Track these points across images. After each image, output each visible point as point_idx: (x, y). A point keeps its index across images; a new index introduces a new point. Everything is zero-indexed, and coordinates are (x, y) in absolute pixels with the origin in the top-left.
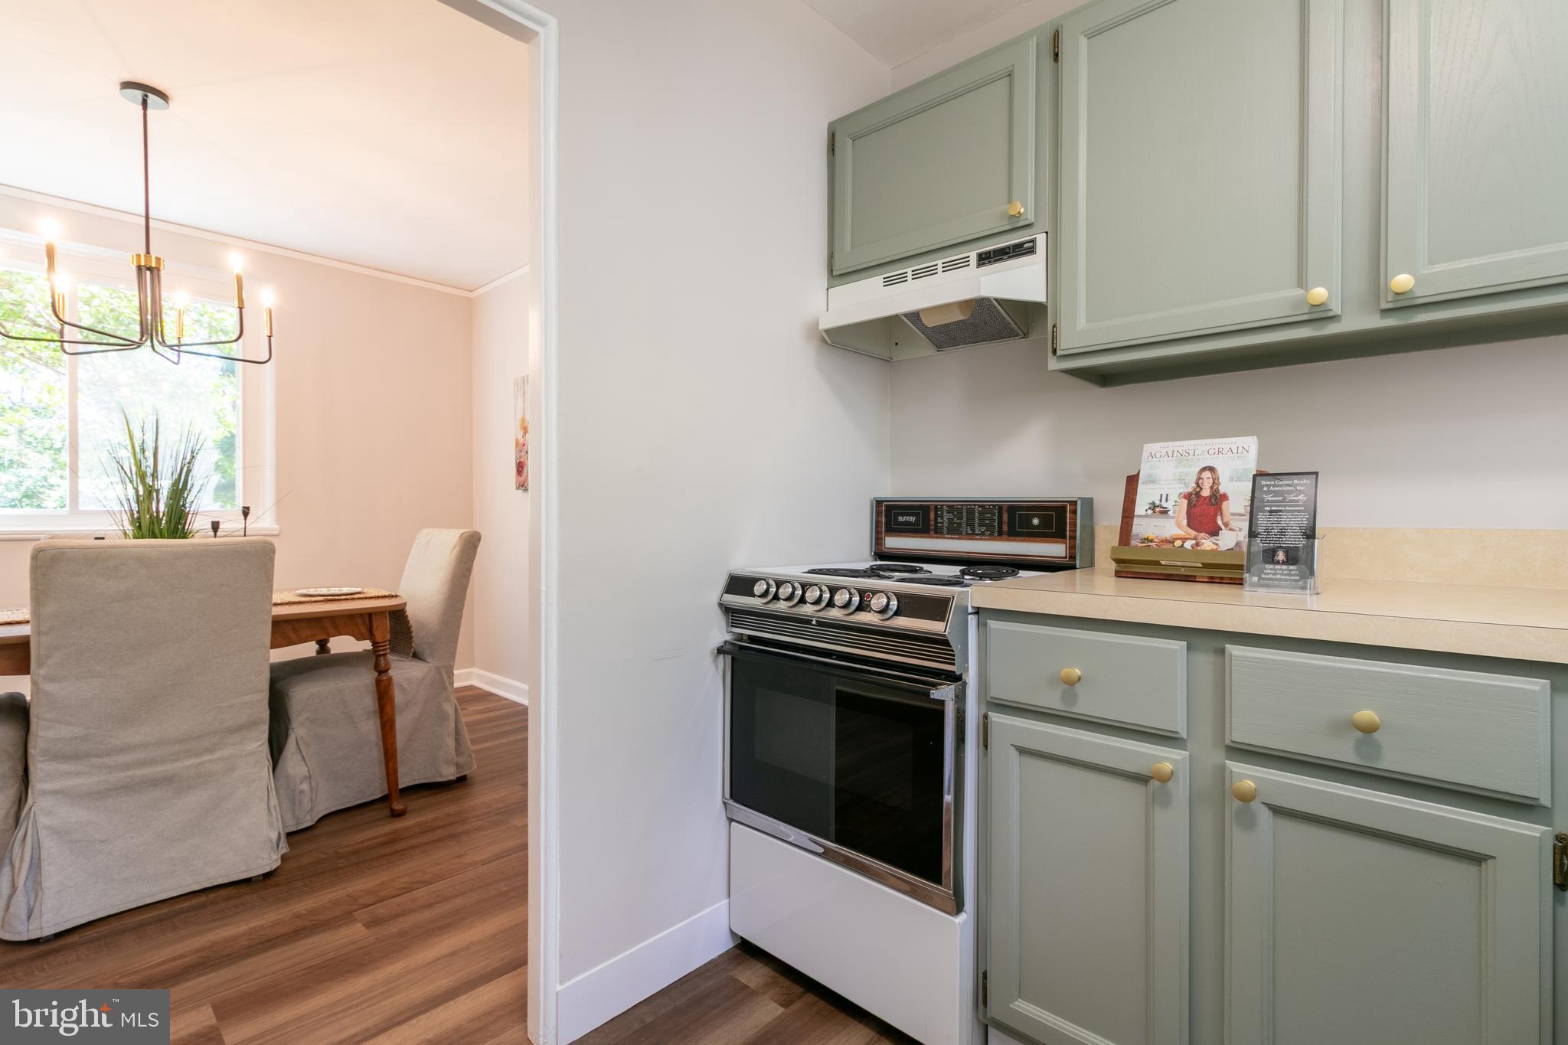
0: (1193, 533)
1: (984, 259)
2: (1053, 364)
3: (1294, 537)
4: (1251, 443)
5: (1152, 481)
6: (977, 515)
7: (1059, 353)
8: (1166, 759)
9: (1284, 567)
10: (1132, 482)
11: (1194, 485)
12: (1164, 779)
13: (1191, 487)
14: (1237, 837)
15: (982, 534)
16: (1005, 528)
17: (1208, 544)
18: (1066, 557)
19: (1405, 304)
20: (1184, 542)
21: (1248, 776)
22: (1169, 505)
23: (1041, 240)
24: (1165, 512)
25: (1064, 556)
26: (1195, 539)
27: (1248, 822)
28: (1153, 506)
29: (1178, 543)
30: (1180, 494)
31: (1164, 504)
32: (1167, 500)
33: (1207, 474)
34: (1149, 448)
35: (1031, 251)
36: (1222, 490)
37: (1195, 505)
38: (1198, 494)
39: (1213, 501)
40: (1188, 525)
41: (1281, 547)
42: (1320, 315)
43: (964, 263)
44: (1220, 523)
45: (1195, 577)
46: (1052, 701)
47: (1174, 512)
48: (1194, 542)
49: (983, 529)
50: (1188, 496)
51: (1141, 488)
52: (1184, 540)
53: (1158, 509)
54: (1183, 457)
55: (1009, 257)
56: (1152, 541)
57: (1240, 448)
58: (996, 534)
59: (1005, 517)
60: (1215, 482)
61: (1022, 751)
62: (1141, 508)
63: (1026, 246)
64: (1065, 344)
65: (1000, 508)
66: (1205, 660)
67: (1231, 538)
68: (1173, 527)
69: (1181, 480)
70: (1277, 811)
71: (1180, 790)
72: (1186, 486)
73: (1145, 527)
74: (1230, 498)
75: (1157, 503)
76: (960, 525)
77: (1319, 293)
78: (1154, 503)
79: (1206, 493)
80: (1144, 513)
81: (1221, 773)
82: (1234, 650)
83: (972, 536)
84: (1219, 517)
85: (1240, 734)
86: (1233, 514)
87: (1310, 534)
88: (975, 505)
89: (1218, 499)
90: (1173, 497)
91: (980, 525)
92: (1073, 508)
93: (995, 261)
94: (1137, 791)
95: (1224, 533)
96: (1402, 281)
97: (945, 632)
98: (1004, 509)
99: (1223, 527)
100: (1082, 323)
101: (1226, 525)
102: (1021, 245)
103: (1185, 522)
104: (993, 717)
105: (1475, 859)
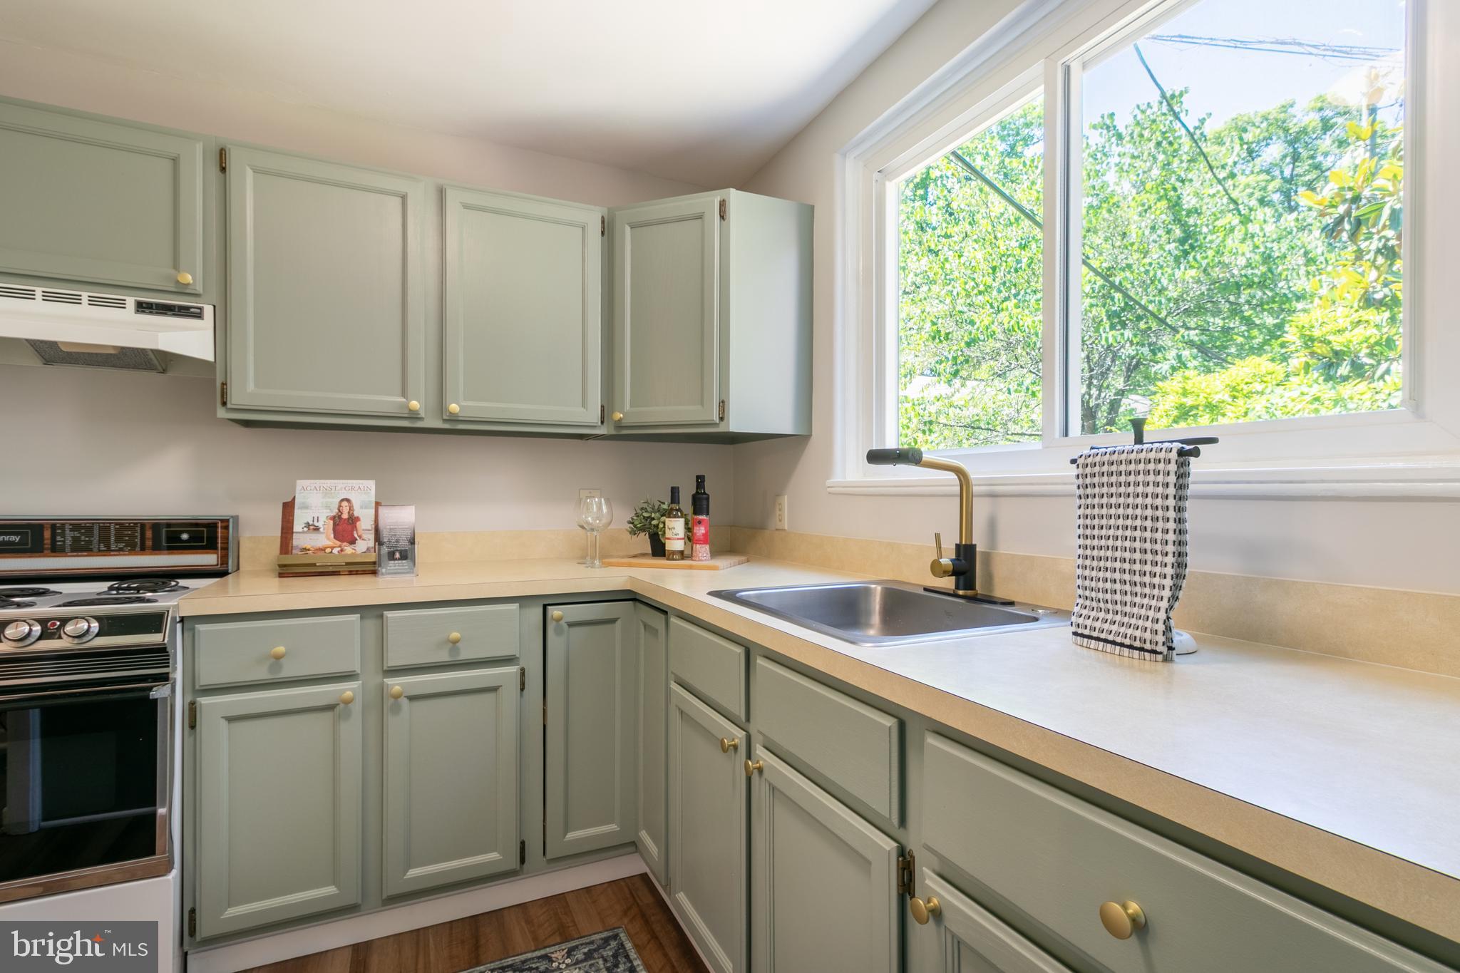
0: (338, 543)
1: (142, 307)
2: (222, 413)
3: (404, 544)
4: (371, 484)
5: (305, 507)
6: (113, 532)
7: (229, 406)
8: (347, 689)
9: (400, 562)
10: (288, 508)
11: (337, 511)
12: (347, 702)
13: (334, 512)
14: (391, 720)
15: (121, 550)
16: (149, 543)
17: (349, 550)
18: (217, 565)
19: (454, 419)
20: (332, 550)
21: (396, 684)
22: (320, 524)
23: (208, 310)
24: (317, 529)
25: (215, 563)
26: (340, 547)
27: (396, 709)
28: (308, 525)
29: (328, 550)
30: (327, 517)
31: (316, 524)
32: (318, 521)
33: (345, 504)
34: (300, 483)
35: (199, 315)
36: (356, 514)
37: (338, 525)
38: (340, 517)
39: (350, 521)
40: (335, 538)
41: (397, 550)
42: (414, 416)
43: (121, 305)
44: (356, 535)
45: (339, 572)
46: (262, 674)
47: (324, 529)
48: (339, 549)
49: (121, 545)
50: (333, 518)
51: (297, 512)
52: (332, 548)
53: (312, 527)
54: (328, 492)
55: (174, 315)
56: (309, 550)
57: (366, 488)
58: (138, 549)
59: (149, 534)
60: (351, 509)
61: (230, 719)
62: (298, 526)
63: (192, 310)
64: (235, 399)
65: (143, 526)
66: (371, 624)
67: (363, 546)
68: (324, 539)
69: (327, 507)
70: (412, 698)
71: (356, 708)
72: (331, 511)
73: (301, 539)
74: (361, 519)
75: (311, 523)
76: (90, 543)
77: (415, 404)
78: (308, 523)
79: (345, 516)
80: (301, 530)
81: (382, 688)
82: (389, 614)
83: (108, 551)
84: (355, 532)
85: (393, 660)
86: (363, 530)
87: (412, 542)
88: (110, 523)
89: (353, 520)
90: (323, 519)
91: (117, 541)
92: (224, 524)
93: (157, 313)
94: (328, 716)
95: (359, 542)
96: (454, 407)
97: (164, 640)
98: (147, 527)
99: (358, 538)
100: (251, 387)
101: (360, 537)
102: (188, 308)
103: (332, 536)
104: (203, 701)
105: (494, 689)
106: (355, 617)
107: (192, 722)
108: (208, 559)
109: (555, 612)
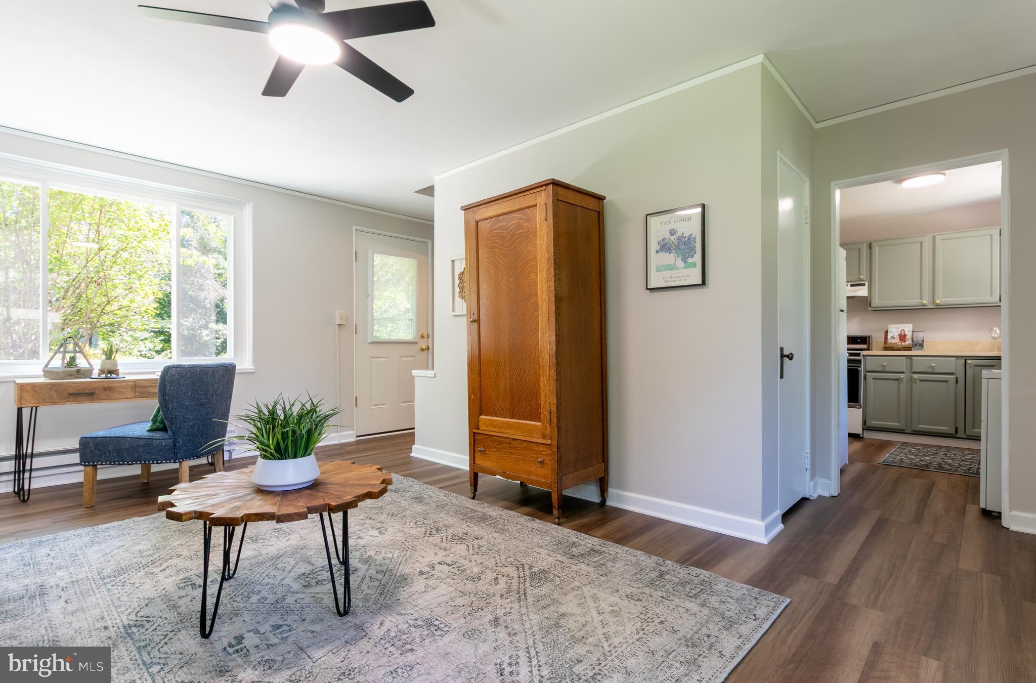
0: (901, 342)
1: (852, 285)
2: (869, 309)
3: (921, 342)
4: (911, 326)
5: (891, 332)
7: (871, 307)
8: (902, 376)
9: (919, 346)
10: (886, 333)
11: (901, 333)
12: (902, 379)
13: (899, 333)
14: (914, 385)
17: (903, 344)
18: (867, 348)
19: (938, 305)
21: (916, 376)
23: (867, 284)
27: (916, 383)
28: (892, 337)
30: (898, 335)
33: (903, 331)
34: (890, 326)
35: (864, 285)
36: (906, 334)
37: (901, 337)
38: (901, 335)
41: (918, 344)
42: (924, 305)
46: (881, 369)
47: (897, 338)
51: (889, 333)
52: (899, 343)
54: (898, 328)
55: (858, 286)
56: (891, 343)
59: (851, 339)
61: (873, 379)
62: (889, 337)
64: (873, 305)
66: (909, 360)
67: (908, 342)
68: (897, 341)
69: (897, 332)
70: (920, 380)
71: (905, 380)
73: (890, 341)
74: (908, 335)
77: (924, 302)
79: (903, 334)
81: (912, 377)
82: (913, 358)
84: (905, 339)
85: (915, 370)
86: (908, 338)
87: (923, 341)
89: (905, 336)
90: (896, 335)
92: (869, 337)
93: (855, 286)
94: (897, 381)
96: (938, 301)
97: (860, 358)
99: (906, 341)
100: (877, 302)
102: (862, 284)
103: (899, 340)
104: (868, 374)
105: (947, 381)
106: (904, 358)
107: (865, 379)
108: (865, 346)
109: (969, 361)
